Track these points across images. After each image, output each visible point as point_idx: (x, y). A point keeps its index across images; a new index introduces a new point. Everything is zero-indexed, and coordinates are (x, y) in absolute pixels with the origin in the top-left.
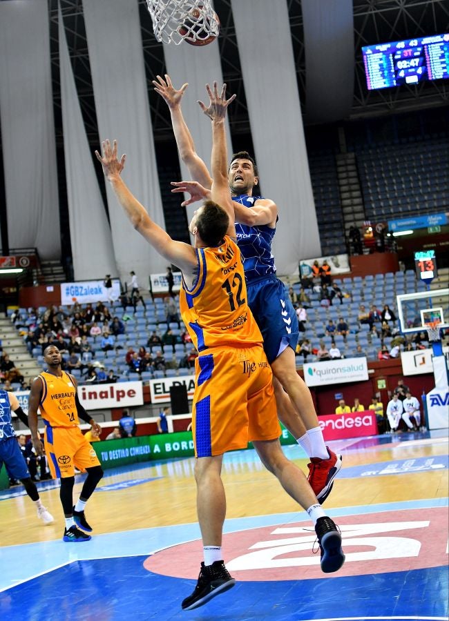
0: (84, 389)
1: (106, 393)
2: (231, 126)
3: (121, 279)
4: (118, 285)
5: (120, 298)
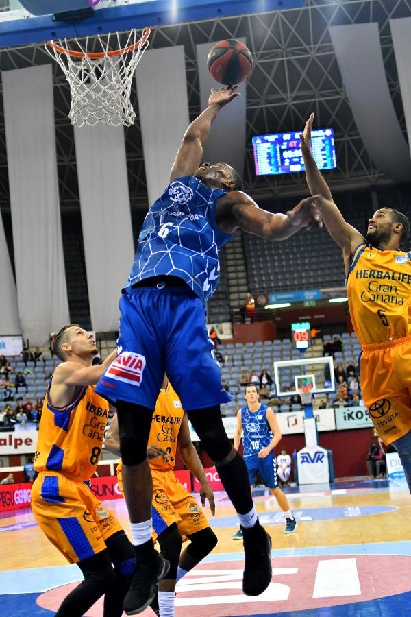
1: (5, 440)
2: (131, 201)
3: (24, 336)
4: (21, 342)
5: (21, 353)
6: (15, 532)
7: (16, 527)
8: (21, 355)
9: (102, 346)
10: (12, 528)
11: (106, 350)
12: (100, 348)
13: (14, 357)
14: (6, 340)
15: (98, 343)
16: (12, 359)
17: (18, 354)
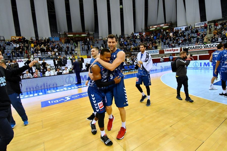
0: (166, 49)
1: (171, 50)
14: (183, 27)
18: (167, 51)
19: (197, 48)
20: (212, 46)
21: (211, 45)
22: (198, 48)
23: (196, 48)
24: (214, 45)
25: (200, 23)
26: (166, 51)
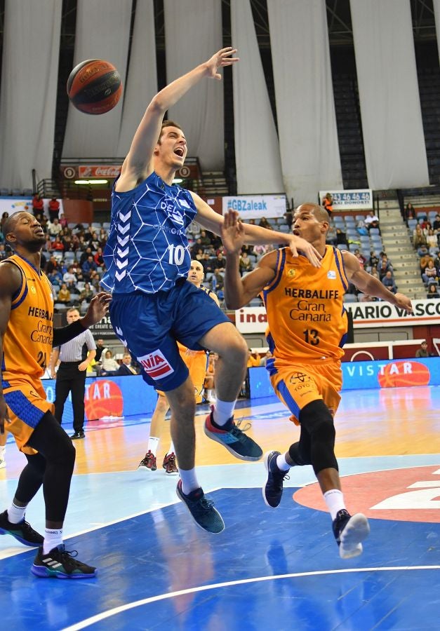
2: (414, 31)
3: (288, 194)
4: (284, 201)
5: (285, 215)
6: (274, 420)
7: (276, 415)
8: (285, 217)
9: (380, 207)
10: (271, 416)
11: (385, 211)
12: (378, 209)
13: (276, 219)
14: (267, 199)
15: (376, 202)
16: (274, 222)
17: (281, 216)
18: (248, 321)
19: (371, 314)
20: (424, 308)
21: (422, 305)
22: (375, 314)
23: (367, 313)
24: (433, 305)
25: (342, 195)
26: (242, 320)
